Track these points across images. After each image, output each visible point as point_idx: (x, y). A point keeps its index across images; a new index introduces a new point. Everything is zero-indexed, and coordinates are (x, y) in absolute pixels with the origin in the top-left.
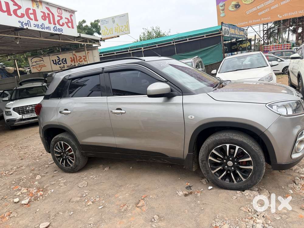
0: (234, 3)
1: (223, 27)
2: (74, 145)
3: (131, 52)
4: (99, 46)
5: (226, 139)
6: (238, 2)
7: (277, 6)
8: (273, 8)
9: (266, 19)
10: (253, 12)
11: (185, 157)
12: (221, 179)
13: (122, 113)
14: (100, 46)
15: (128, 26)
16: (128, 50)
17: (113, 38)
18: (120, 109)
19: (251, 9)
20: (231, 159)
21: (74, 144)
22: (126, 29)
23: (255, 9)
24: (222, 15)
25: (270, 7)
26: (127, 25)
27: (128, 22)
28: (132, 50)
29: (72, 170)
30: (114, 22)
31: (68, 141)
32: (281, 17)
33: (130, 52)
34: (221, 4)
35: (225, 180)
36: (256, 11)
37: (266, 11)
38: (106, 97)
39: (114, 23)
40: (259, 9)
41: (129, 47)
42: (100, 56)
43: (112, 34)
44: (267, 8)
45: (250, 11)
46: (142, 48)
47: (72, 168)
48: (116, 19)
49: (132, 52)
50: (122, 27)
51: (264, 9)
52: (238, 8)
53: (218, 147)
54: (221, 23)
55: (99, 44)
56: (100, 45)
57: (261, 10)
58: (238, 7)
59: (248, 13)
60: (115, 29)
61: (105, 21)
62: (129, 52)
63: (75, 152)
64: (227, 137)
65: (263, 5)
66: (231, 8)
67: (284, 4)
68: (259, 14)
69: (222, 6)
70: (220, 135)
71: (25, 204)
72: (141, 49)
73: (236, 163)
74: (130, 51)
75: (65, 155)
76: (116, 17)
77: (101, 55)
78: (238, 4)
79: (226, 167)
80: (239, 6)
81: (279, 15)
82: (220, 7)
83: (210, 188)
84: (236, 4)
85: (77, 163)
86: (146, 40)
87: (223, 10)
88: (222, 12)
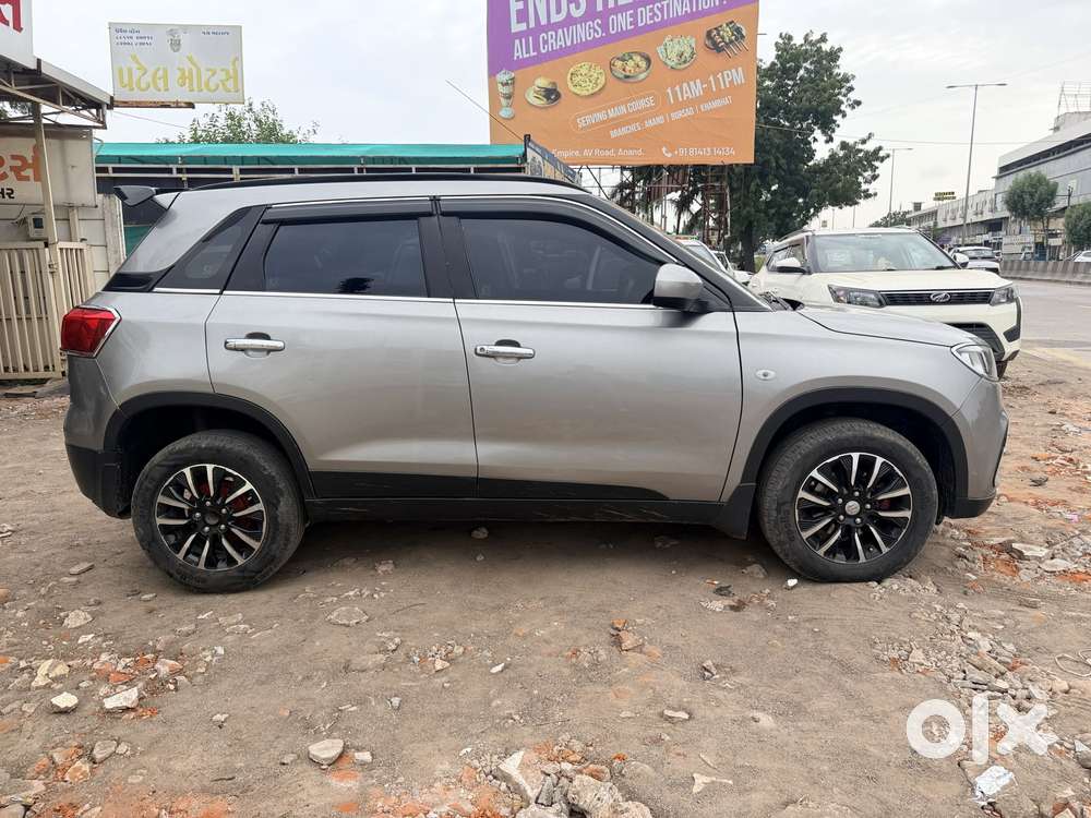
0: (542, 82)
1: (528, 149)
2: (273, 477)
3: (184, 177)
4: (95, 127)
5: (855, 437)
6: (554, 84)
7: (660, 120)
8: (649, 123)
9: (631, 152)
10: (597, 124)
11: (725, 498)
12: (825, 553)
13: (520, 357)
14: (105, 127)
15: (240, 77)
16: (174, 167)
17: (169, 106)
18: (515, 344)
19: (591, 113)
20: (857, 494)
21: (273, 474)
22: (230, 84)
23: (601, 116)
24: (505, 113)
25: (642, 120)
26: (235, 71)
27: (238, 59)
28: (189, 171)
29: (244, 578)
30: (176, 45)
31: (246, 462)
32: (669, 155)
33: (180, 175)
34: (503, 77)
35: (834, 556)
36: (604, 122)
37: (632, 128)
38: (451, 300)
39: (178, 50)
40: (613, 119)
41: (176, 157)
42: (99, 170)
43: (167, 90)
44: (635, 120)
45: (590, 119)
46: (236, 169)
47: (243, 569)
48: (184, 39)
49: (188, 178)
50: (213, 75)
51: (628, 123)
52: (555, 100)
53: (828, 461)
54: (525, 136)
55: (99, 121)
56: (103, 122)
57: (618, 123)
58: (553, 97)
59: (581, 123)
60: (179, 74)
61: (136, 35)
62: (175, 175)
63: (272, 504)
64: (857, 433)
65: (623, 109)
66: (531, 97)
67: (682, 119)
68: (614, 134)
69: (507, 84)
70: (835, 427)
71: (127, 709)
72: (230, 171)
73: (868, 506)
74: (180, 171)
75: (212, 521)
76: (185, 28)
77: (105, 170)
78: (555, 90)
79: (842, 517)
80: (558, 96)
81: (664, 149)
82: (500, 85)
83: (792, 582)
84: (550, 87)
85: (274, 547)
86: (217, 142)
87: (508, 97)
88: (504, 102)
